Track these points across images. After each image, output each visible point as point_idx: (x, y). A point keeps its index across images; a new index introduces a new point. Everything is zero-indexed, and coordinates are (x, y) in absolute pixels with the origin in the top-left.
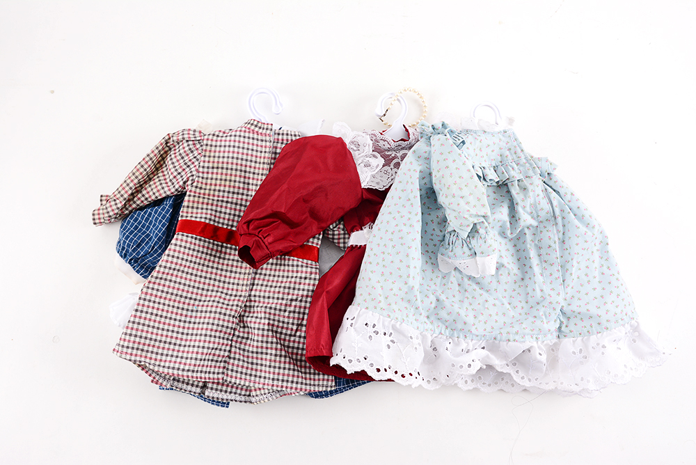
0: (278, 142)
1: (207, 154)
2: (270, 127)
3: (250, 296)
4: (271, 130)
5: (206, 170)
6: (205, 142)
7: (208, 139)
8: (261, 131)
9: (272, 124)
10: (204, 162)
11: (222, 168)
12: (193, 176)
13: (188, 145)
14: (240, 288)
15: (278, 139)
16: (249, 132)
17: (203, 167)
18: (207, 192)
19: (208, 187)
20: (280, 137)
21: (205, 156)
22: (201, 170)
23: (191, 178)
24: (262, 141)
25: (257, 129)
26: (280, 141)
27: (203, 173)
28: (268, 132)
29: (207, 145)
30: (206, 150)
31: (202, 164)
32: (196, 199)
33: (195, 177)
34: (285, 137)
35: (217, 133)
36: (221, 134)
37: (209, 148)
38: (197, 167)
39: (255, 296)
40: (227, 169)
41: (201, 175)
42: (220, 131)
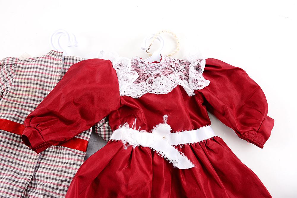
0: (66, 65)
1: (19, 73)
2: (61, 54)
3: (34, 175)
4: (62, 56)
5: (16, 84)
6: (18, 65)
7: (20, 64)
8: (55, 57)
9: (62, 52)
10: (16, 78)
11: (28, 83)
12: (7, 88)
13: (7, 67)
14: (28, 169)
15: (67, 63)
16: (48, 58)
17: (15, 82)
18: (16, 99)
19: (17, 96)
20: (68, 61)
21: (17, 75)
22: (13, 84)
23: (6, 90)
24: (56, 64)
25: (53, 56)
26: (68, 64)
27: (15, 86)
28: (60, 58)
29: (19, 67)
30: (18, 71)
31: (14, 80)
32: (7, 104)
33: (8, 89)
34: (71, 61)
35: (27, 60)
36: (30, 60)
37: (20, 69)
38: (11, 82)
39: (38, 176)
40: (31, 83)
41: (13, 87)
42: (30, 58)
